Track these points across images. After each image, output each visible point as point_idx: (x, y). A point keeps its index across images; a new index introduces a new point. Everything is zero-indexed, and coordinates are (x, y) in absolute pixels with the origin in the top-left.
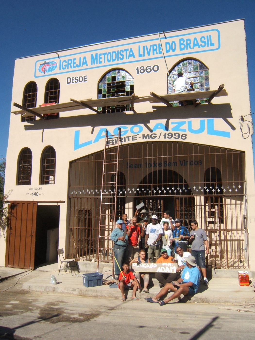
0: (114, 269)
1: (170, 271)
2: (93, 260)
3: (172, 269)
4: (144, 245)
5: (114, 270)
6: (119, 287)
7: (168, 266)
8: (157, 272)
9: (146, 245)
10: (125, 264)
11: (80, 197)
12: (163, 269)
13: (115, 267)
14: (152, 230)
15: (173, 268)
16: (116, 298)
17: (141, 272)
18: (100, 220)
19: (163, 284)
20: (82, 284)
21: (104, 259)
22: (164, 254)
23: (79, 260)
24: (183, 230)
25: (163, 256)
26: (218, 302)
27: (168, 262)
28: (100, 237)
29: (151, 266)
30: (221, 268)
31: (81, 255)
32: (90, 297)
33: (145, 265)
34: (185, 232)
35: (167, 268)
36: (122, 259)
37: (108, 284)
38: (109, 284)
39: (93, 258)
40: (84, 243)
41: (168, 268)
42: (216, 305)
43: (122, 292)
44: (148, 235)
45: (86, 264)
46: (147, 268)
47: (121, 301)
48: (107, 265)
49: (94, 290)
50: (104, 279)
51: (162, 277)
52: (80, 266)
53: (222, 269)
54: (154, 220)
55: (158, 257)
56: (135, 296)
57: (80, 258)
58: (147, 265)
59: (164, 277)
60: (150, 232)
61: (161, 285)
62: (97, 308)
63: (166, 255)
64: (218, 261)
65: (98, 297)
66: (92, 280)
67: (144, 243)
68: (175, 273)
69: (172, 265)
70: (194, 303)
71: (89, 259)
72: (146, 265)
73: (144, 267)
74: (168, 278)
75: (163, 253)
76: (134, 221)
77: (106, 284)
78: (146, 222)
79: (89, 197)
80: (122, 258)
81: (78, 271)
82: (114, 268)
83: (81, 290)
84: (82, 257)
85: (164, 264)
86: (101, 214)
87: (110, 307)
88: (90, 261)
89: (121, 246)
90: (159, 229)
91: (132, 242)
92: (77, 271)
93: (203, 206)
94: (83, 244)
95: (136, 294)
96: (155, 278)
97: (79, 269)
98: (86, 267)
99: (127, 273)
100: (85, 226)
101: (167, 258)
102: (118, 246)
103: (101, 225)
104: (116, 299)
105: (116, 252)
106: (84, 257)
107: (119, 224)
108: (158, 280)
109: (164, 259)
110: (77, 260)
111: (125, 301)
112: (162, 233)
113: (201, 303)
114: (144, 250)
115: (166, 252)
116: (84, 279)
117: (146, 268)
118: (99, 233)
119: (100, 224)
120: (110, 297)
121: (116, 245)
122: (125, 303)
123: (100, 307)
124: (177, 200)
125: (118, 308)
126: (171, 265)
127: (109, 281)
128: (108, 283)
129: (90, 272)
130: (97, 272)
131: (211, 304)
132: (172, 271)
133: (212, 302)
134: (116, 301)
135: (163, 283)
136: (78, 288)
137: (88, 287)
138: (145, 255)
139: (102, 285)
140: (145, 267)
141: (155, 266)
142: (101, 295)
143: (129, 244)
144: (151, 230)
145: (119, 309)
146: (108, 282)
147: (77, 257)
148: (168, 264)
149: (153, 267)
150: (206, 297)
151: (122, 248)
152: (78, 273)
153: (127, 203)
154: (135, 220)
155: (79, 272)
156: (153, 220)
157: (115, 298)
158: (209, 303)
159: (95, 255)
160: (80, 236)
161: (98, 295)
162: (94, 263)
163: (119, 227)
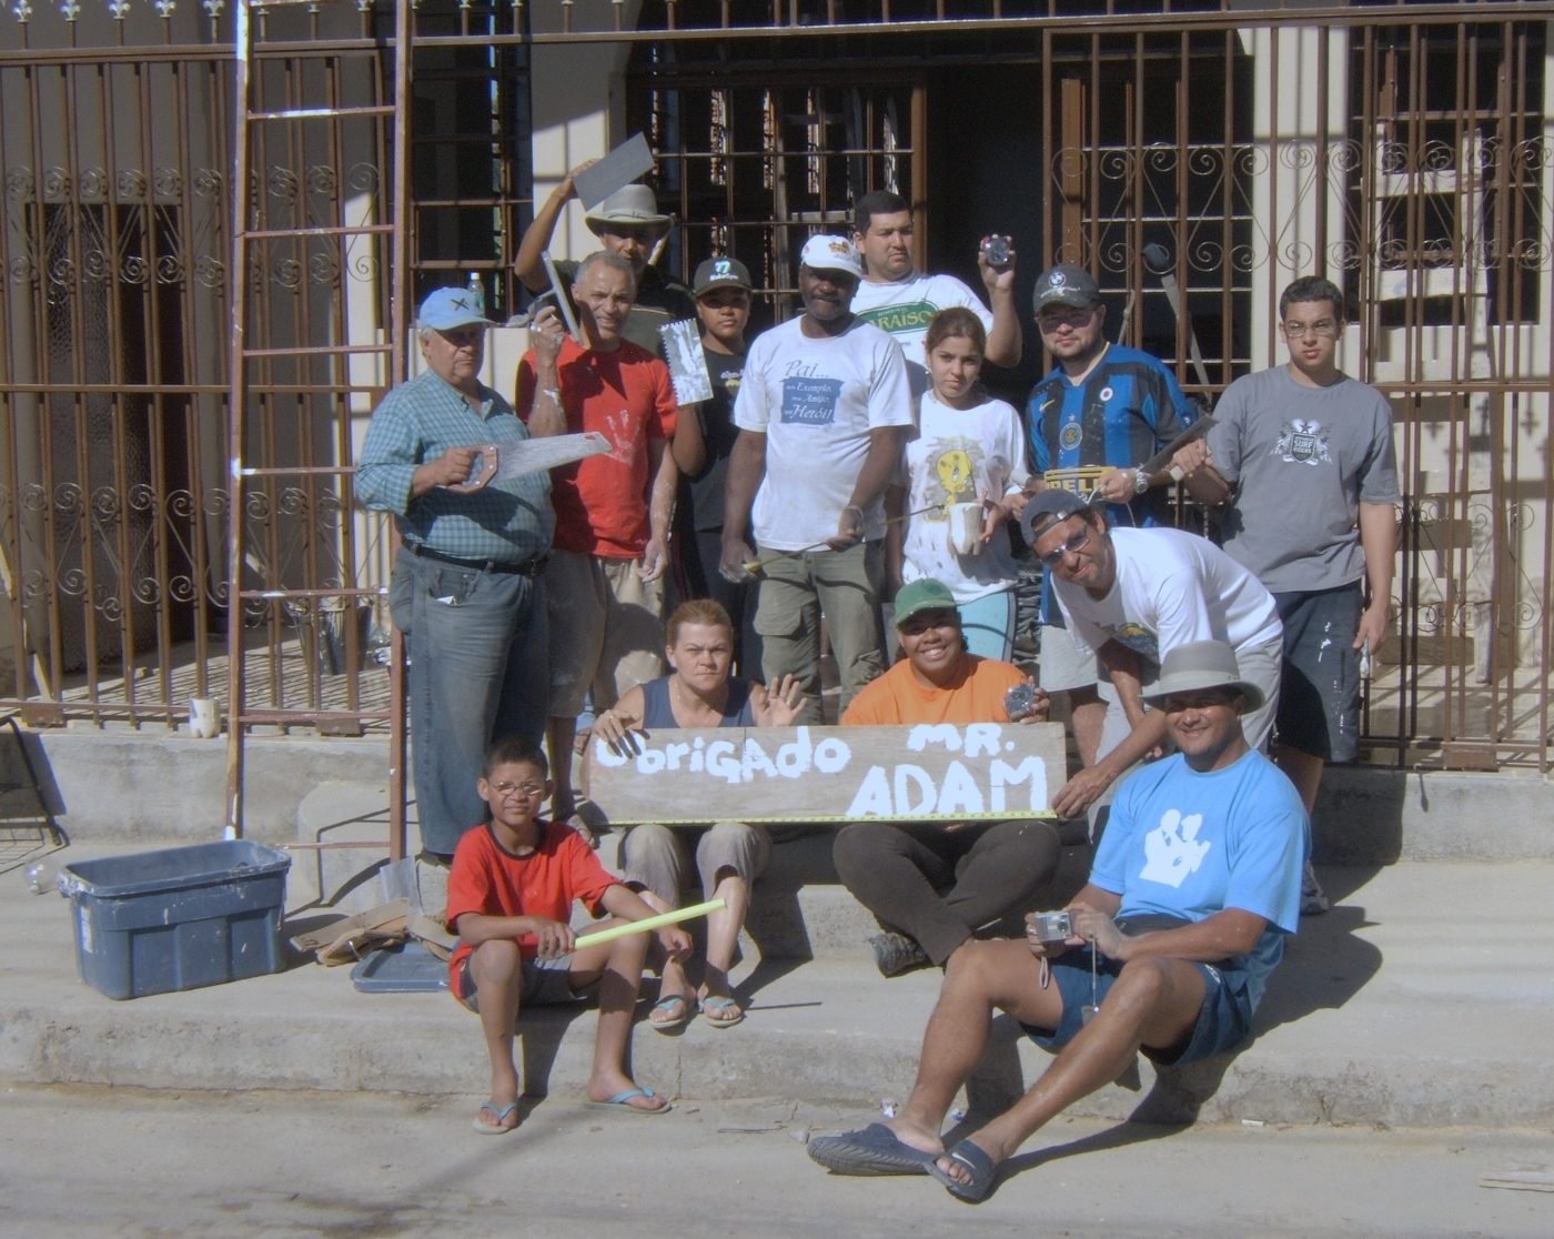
0: (404, 804)
1: (987, 806)
2: (201, 714)
3: (1007, 785)
4: (717, 551)
5: (412, 813)
6: (466, 989)
7: (972, 752)
8: (856, 812)
9: (732, 547)
10: (504, 759)
11: (23, 52)
12: (913, 785)
13: (422, 788)
14: (803, 395)
15: (1016, 777)
16: (428, 1100)
17: (679, 821)
18: (238, 295)
19: (913, 940)
20: (71, 963)
21: (315, 699)
22: (929, 635)
23: (57, 718)
24: (1128, 381)
25: (921, 658)
26: (1473, 1115)
27: (962, 721)
28: (250, 472)
29: (791, 760)
30: (1504, 763)
31: (72, 673)
32: (153, 1093)
33: (730, 748)
34: (1149, 407)
35: (957, 772)
36: (488, 704)
37: (344, 955)
38: (355, 960)
39: (203, 693)
40: (96, 545)
41: (968, 780)
42: (1458, 1147)
43: (489, 1037)
44: (759, 441)
45: (123, 757)
46: (749, 776)
47: (478, 1124)
48: (349, 759)
49: (193, 1027)
50: (316, 904)
51: (908, 862)
52: (67, 778)
53: (1511, 776)
54: (826, 286)
55: (863, 667)
56: (626, 1068)
57: (66, 694)
58: (747, 756)
59: (921, 865)
60: (776, 414)
61: (888, 948)
62: (209, 1224)
63: (951, 650)
64: (1420, 695)
65: (231, 1092)
66: (171, 927)
67: (719, 530)
68: (1031, 827)
69: (1010, 746)
70: (1226, 1129)
71: (158, 703)
72: (738, 755)
73: (715, 770)
74: (969, 871)
75: (914, 624)
76: (602, 296)
77: (321, 955)
78: (726, 309)
79: (119, 49)
80: (492, 686)
81: (47, 831)
82: (411, 794)
83: (52, 1026)
84: (84, 690)
85: (920, 736)
86: (248, 226)
87: (354, 1205)
88: (175, 723)
89: (480, 565)
90: (876, 382)
91: (593, 518)
92: (40, 826)
93: (1336, 138)
94: (86, 550)
95: (635, 1051)
96: (830, 877)
97: (61, 809)
98: (130, 783)
99: (523, 852)
100: (135, 372)
101: (958, 669)
102: (438, 566)
103: (246, 346)
104: (422, 1110)
105: (426, 632)
106: (102, 686)
107: (441, 333)
108: (863, 896)
109: (928, 687)
110: (32, 714)
111: (512, 1127)
112: (904, 419)
113: (1304, 1130)
114: (715, 605)
115: (946, 616)
116: (85, 912)
117: (734, 779)
118: (236, 439)
119: (236, 342)
120: (362, 1089)
121: (420, 561)
122: (518, 1146)
123: (246, 1205)
124: (1071, 87)
125: (437, 1209)
126: (993, 749)
127: (356, 924)
128: (337, 944)
129: (175, 833)
130: (230, 834)
131: (1399, 1130)
132: (1010, 805)
133: (1411, 1111)
134: (423, 1127)
135: (911, 931)
136: (23, 1015)
137: (132, 996)
138: (720, 659)
139: (281, 970)
140: (732, 771)
141: (831, 754)
142: (273, 1072)
143: (560, 542)
144: (787, 395)
145: (438, 1224)
146: (345, 936)
147: (31, 688)
148: (963, 734)
149: (814, 769)
150: (1352, 1064)
151: (485, 581)
152: (50, 845)
153: (548, 124)
154: (615, 289)
155: (59, 835)
156: (813, 283)
157: (415, 1103)
158: (1382, 1126)
159: (222, 663)
160: (47, 474)
161: (233, 1074)
162: (213, 744)
163: (445, 369)
